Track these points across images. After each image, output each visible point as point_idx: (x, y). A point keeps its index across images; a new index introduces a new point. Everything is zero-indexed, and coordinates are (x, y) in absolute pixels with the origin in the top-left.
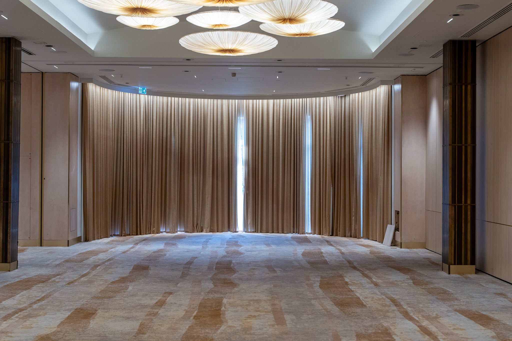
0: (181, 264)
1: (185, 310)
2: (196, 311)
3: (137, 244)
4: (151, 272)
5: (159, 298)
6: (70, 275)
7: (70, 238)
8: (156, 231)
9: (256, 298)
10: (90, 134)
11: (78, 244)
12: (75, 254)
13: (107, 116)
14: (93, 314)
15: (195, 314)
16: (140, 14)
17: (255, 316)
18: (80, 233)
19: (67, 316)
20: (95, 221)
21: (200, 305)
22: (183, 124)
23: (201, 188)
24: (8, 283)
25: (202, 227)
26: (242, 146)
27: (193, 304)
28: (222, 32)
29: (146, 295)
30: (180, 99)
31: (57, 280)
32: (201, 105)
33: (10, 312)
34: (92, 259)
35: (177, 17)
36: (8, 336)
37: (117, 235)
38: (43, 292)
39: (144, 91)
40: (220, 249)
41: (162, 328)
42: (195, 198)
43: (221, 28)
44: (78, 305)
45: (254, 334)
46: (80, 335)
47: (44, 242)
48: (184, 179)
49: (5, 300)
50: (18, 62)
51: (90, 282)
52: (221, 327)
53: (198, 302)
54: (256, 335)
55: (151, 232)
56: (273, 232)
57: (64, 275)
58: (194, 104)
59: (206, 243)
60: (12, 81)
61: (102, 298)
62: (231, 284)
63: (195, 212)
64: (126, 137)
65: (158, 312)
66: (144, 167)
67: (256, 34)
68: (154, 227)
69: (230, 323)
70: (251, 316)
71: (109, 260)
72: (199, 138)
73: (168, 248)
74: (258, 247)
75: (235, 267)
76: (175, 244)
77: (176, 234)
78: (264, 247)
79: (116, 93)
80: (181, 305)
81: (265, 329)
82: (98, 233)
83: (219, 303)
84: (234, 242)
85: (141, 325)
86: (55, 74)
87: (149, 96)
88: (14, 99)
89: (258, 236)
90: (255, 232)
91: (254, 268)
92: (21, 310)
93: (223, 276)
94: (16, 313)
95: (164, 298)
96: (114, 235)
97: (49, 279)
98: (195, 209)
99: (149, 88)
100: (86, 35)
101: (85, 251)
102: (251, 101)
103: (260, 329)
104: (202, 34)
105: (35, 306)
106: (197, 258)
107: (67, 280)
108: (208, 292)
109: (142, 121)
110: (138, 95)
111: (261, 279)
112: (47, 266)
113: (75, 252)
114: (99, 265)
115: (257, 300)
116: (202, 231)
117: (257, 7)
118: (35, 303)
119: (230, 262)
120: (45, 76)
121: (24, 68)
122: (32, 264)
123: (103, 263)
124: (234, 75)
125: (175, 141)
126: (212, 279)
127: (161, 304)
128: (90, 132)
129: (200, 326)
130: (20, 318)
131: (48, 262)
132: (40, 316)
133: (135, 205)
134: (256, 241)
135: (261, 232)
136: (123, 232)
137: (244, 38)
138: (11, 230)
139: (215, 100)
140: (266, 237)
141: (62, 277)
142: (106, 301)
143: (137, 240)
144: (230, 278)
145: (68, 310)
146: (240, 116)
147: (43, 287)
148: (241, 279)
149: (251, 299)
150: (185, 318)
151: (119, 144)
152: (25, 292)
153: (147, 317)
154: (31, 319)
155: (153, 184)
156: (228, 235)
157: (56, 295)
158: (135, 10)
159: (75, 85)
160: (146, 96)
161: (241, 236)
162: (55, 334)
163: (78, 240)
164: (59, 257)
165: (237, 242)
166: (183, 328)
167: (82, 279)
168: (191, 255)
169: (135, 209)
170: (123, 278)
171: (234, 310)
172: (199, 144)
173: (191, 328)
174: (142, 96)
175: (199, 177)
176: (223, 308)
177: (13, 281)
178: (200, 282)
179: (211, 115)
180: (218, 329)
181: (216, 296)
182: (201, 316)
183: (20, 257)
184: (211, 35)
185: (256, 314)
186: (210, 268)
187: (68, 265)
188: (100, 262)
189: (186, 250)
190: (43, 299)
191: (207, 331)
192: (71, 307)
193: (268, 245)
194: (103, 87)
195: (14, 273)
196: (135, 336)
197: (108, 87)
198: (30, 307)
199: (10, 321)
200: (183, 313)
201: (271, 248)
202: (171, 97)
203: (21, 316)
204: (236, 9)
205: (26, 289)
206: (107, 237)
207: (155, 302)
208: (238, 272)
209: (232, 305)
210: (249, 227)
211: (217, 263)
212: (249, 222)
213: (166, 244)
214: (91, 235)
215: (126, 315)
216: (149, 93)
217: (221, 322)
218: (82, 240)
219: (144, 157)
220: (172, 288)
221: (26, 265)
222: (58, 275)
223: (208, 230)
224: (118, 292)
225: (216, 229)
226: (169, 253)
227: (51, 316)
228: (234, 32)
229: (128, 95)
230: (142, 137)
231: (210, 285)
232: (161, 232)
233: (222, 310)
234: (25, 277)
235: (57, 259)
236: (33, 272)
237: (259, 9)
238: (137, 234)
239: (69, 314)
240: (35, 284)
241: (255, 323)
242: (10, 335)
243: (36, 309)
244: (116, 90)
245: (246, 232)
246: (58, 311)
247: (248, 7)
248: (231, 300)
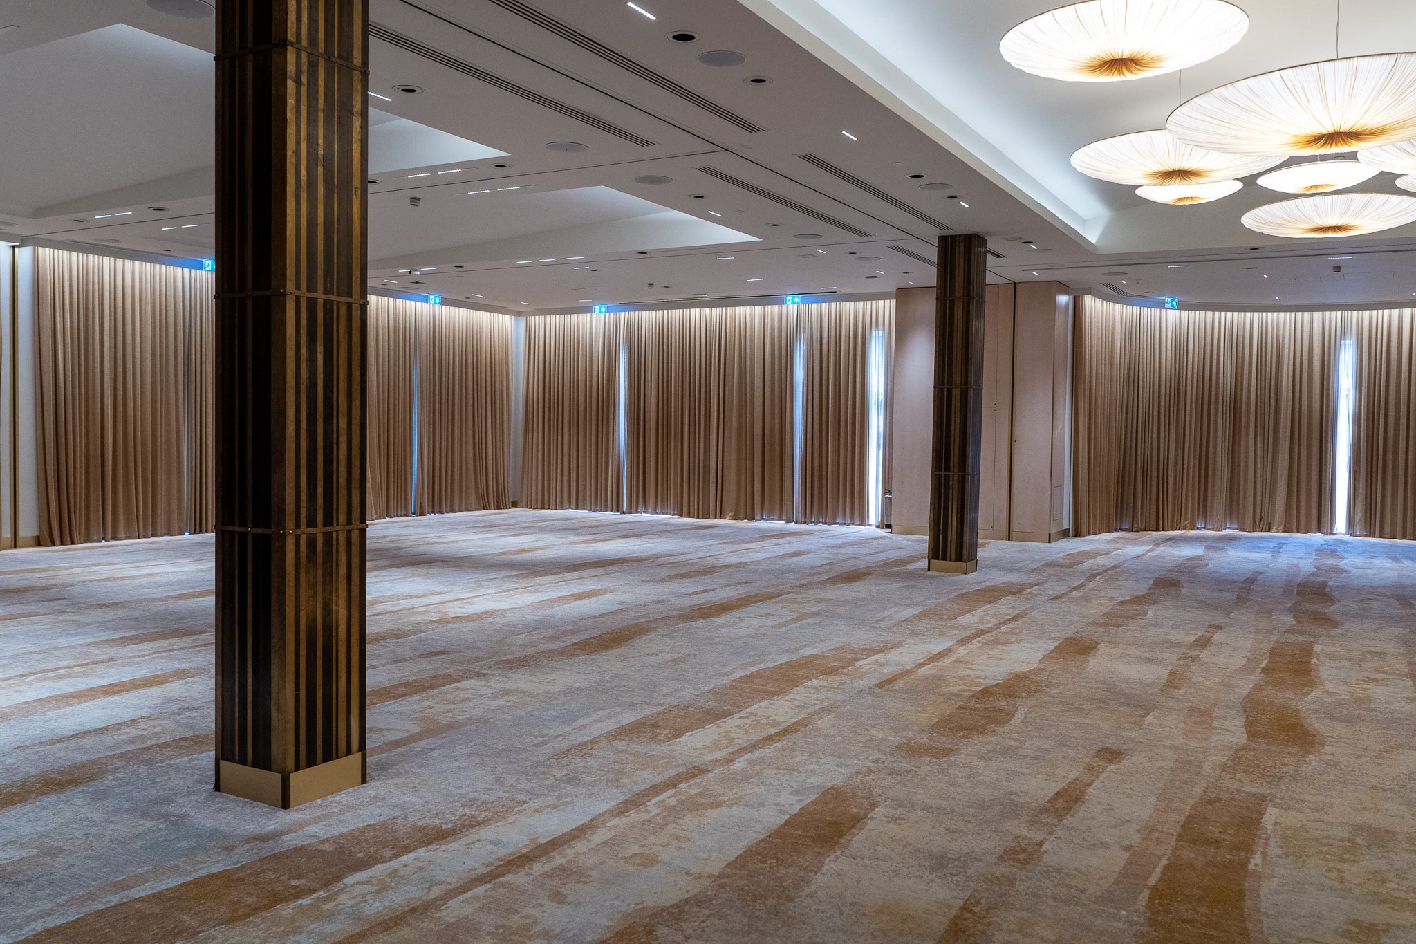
0: (1235, 582)
1: (1245, 657)
2: (1266, 661)
3: (1158, 545)
4: (1183, 591)
5: (1200, 634)
6: (1055, 587)
7: (1053, 531)
8: (1189, 526)
9: (1377, 649)
10: (1085, 373)
11: (1065, 540)
12: (1061, 555)
13: (1113, 345)
14: (1093, 648)
15: (1263, 665)
16: (1178, 180)
17: (1375, 680)
18: (1067, 523)
19: (1052, 647)
20: (1091, 507)
21: (1273, 651)
22: (1240, 354)
23: (1270, 460)
24: (964, 591)
25: (1270, 524)
26: (1348, 389)
27: (1261, 649)
28: (1321, 198)
29: (1177, 627)
30: (1236, 314)
31: (1035, 592)
32: (1272, 322)
33: (969, 633)
34: (1087, 564)
35: (1238, 179)
36: (968, 668)
37: (1126, 530)
38: (1015, 608)
39: (1174, 303)
40: (1305, 561)
41: (1207, 683)
42: (1259, 476)
43: (1320, 191)
44: (1069, 632)
45: (1376, 711)
46: (1074, 678)
47: (1013, 535)
48: (1240, 445)
49: (961, 614)
50: (982, 270)
51: (1086, 599)
52: (1312, 691)
53: (1268, 643)
54: (1380, 712)
55: (1182, 528)
56: (1404, 538)
57: (1046, 586)
58: (1261, 321)
59: (1278, 549)
60: (973, 298)
61: (1107, 625)
62: (1327, 621)
63: (1259, 498)
64: (1143, 377)
65: (1198, 655)
66: (1171, 425)
67: (1387, 196)
68: (1186, 520)
69: (1329, 686)
70: (1369, 678)
71: (1114, 567)
72: (1268, 378)
73: (1211, 554)
74: (1378, 562)
75: (1334, 594)
76: (1223, 549)
77: (1223, 532)
78: (1388, 563)
79: (1127, 309)
80: (1238, 648)
81: (1397, 704)
82: (1095, 524)
83: (1307, 651)
84: (1331, 551)
85: (1171, 673)
86: (1033, 284)
87: (1182, 311)
88: (975, 324)
89: (1375, 544)
90: (1370, 536)
91: (1369, 597)
92: (984, 632)
93: (1311, 607)
94: (977, 635)
95: (1208, 635)
96: (1121, 529)
97: (1023, 590)
98: (1259, 494)
99: (1182, 299)
100: (1083, 222)
101: (1075, 551)
102: (1367, 313)
103: (1387, 703)
104: (1284, 204)
105: (1004, 628)
106: (1262, 573)
107: (1050, 593)
108: (1286, 632)
109: (1169, 352)
110: (1163, 311)
111: (1384, 617)
112: (1019, 570)
113: (1060, 552)
114: (1099, 575)
115: (1378, 653)
116: (1269, 530)
117: (1395, 149)
118: (1004, 623)
119: (1324, 584)
120: (1019, 287)
121: (990, 278)
122: (997, 566)
123: (1105, 571)
124: (1337, 269)
125: (1225, 382)
126: (1291, 610)
127: (1203, 643)
128: (1085, 370)
129: (1275, 686)
130: (984, 644)
131: (1021, 565)
132: (1013, 643)
133: (1154, 483)
134: (1372, 552)
135: (1380, 537)
136: (1136, 526)
137: (1362, 205)
138: (968, 515)
139: (1300, 314)
140: (1391, 546)
141: (1042, 588)
142: (1112, 630)
143: (1157, 539)
144: (1326, 611)
145: (1054, 638)
146: (1345, 339)
147: (1015, 601)
148: (1345, 614)
149: (1369, 649)
150: (1247, 669)
151: (1131, 388)
152: (989, 606)
153: (1182, 662)
154: (999, 647)
155: (1186, 452)
156: (1318, 538)
157: (1035, 613)
158: (1169, 175)
159: (1063, 299)
160: (1177, 311)
161: (1341, 541)
162: (1035, 672)
163: (1065, 534)
164: (1037, 557)
165: (1335, 551)
166: (1245, 686)
167: (1073, 593)
168: (1253, 567)
169: (1154, 489)
170: (1138, 597)
171: (1336, 665)
172: (1268, 387)
173: (1258, 687)
174: (1170, 312)
175: (1266, 441)
176: (1314, 661)
177: (972, 589)
178: (1270, 612)
179: (1290, 339)
180: (1307, 694)
181: (1301, 638)
182: (1274, 670)
183: (981, 554)
184: (1301, 206)
185: (1380, 676)
186: (1287, 591)
187: (1051, 570)
188: (1101, 569)
189: (1242, 560)
190: (1015, 618)
191: (1287, 695)
192: (1058, 635)
193: (1395, 559)
194: (1107, 300)
195: (971, 577)
196: (1162, 690)
197: (1115, 301)
198: (998, 628)
199: (969, 647)
200: (1243, 662)
201: (1401, 565)
202: (1220, 311)
203: (985, 641)
204: (1352, 157)
205: (990, 602)
206: (1109, 532)
207: (1193, 639)
208: (1339, 601)
209: (1331, 656)
210: (1358, 528)
211: (1300, 585)
212: (1358, 518)
213: (1206, 547)
214: (1084, 529)
215: (1146, 655)
216: (1183, 306)
217: (1313, 684)
218: (1071, 534)
219: (1172, 409)
220: (1221, 620)
221: (988, 567)
222: (1036, 585)
223: (1281, 528)
224: (1132, 617)
225: (1295, 526)
226: (1212, 562)
227: (1029, 645)
228: (1345, 197)
229: (1147, 312)
230: (1168, 376)
231: (1289, 620)
232: (1198, 528)
233: (1312, 662)
234: (988, 584)
235: (1033, 561)
236: (999, 578)
237: (1398, 151)
238: (1157, 530)
239: (1056, 644)
240: (1004, 596)
241: (1378, 692)
242: (970, 666)
243: (1005, 633)
244: (1127, 304)
245: (1351, 534)
246: (1039, 638)
247: (1376, 150)
248: (1330, 649)
